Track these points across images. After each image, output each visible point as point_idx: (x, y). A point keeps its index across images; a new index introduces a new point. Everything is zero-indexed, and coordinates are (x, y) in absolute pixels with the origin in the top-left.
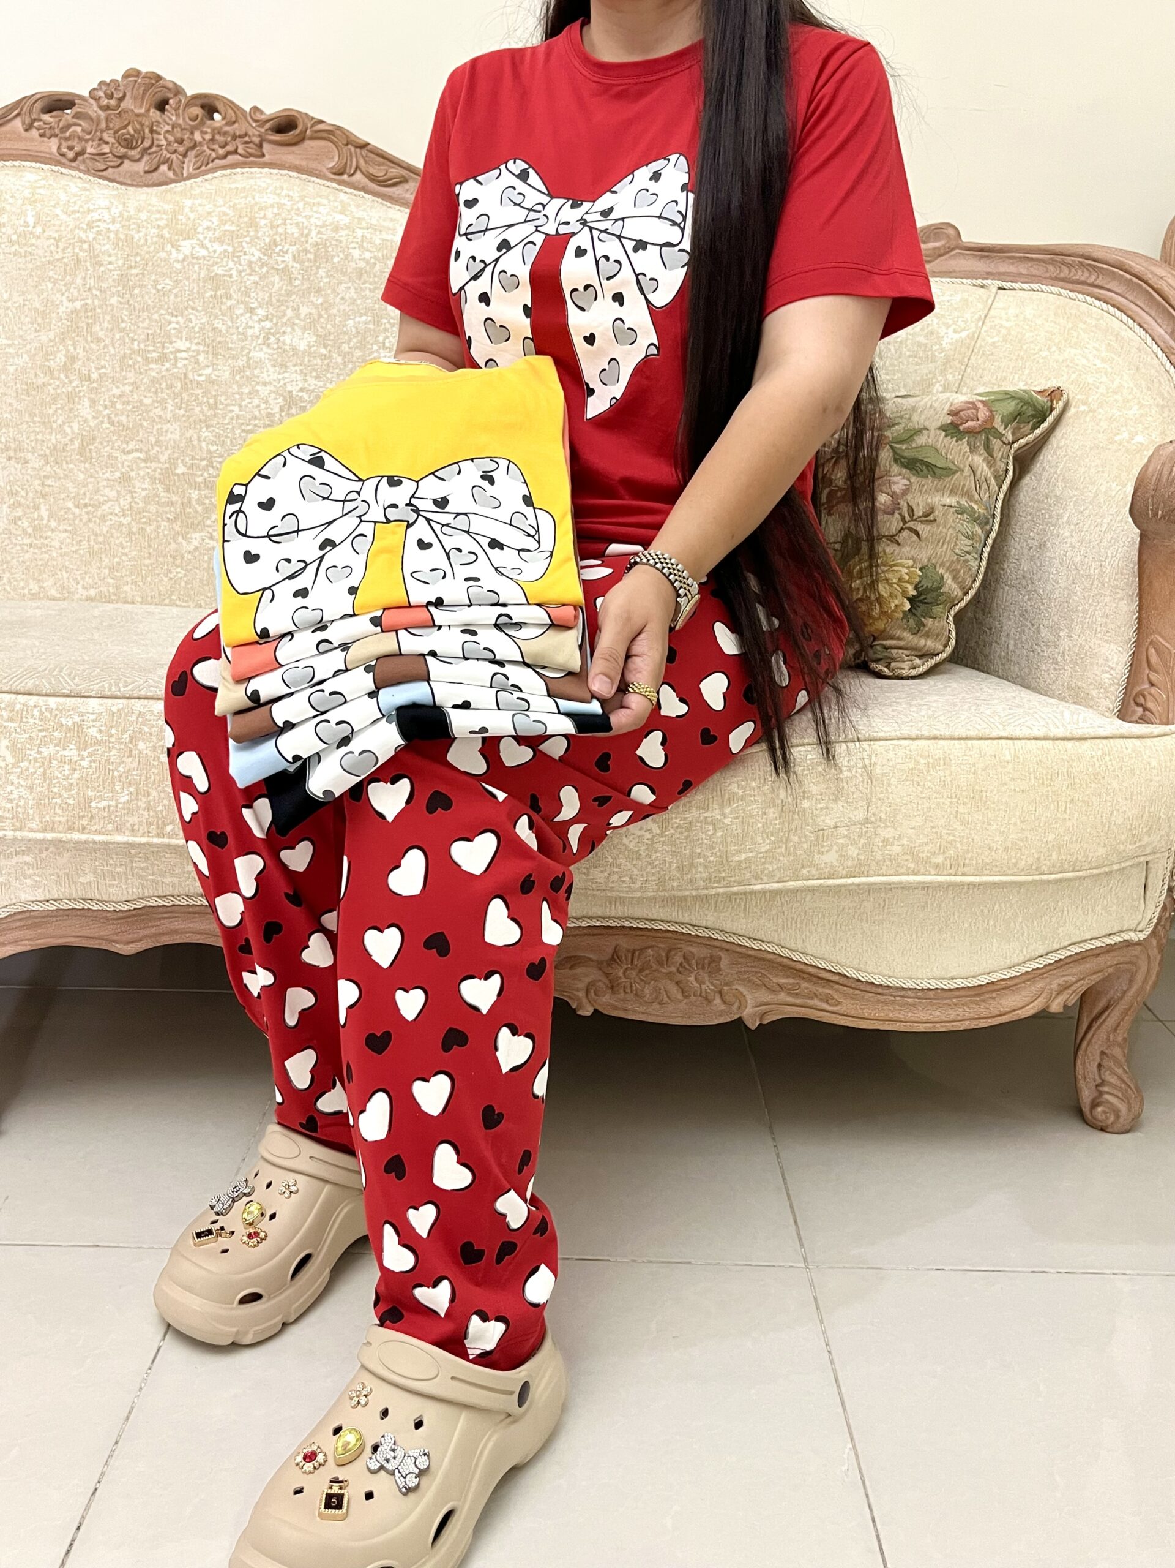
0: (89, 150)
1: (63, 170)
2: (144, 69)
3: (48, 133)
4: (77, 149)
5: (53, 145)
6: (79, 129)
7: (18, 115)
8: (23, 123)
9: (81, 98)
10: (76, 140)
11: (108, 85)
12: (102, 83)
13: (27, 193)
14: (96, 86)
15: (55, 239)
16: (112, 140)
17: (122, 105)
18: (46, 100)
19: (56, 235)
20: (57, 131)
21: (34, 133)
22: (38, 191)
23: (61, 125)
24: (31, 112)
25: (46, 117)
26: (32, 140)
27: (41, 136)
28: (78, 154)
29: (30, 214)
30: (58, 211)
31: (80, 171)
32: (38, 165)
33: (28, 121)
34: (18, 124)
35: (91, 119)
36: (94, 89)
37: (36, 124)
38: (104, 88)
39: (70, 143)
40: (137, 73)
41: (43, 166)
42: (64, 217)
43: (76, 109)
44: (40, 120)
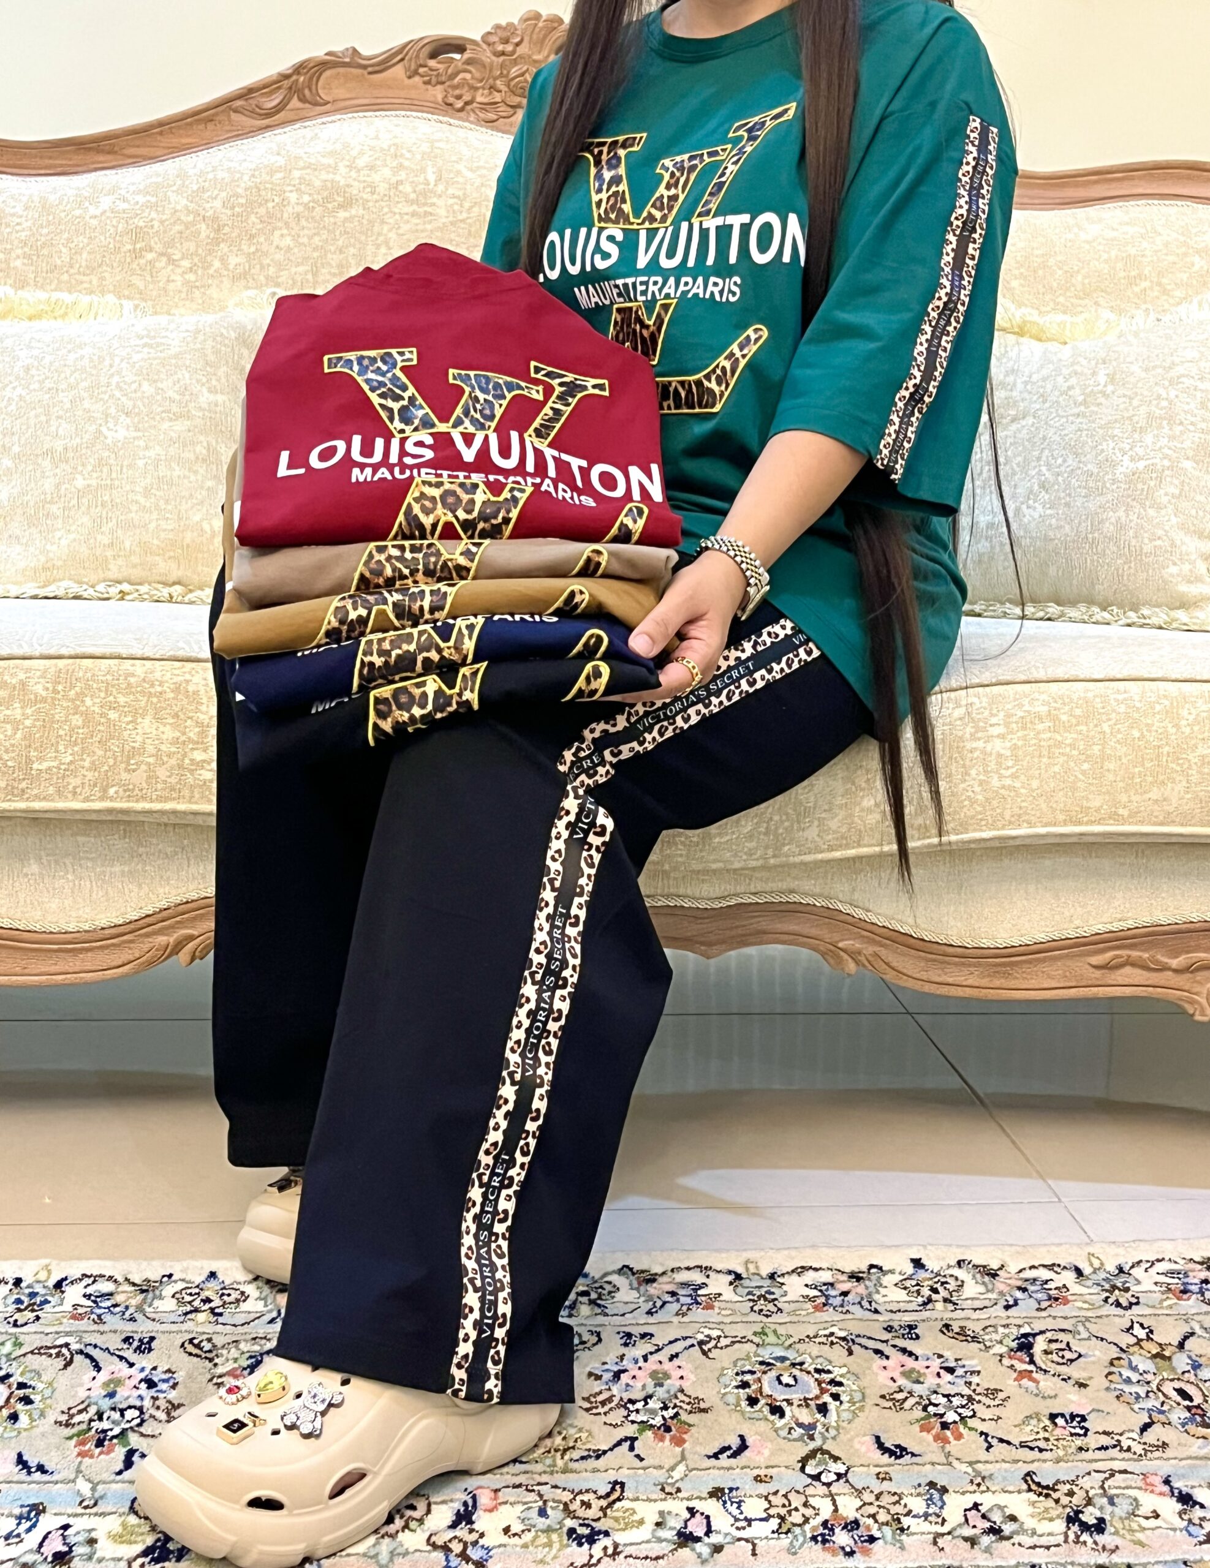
0: (479, 99)
1: (452, 121)
2: (545, 13)
3: (434, 80)
4: (467, 97)
5: (438, 93)
6: (468, 76)
7: (402, 60)
8: (407, 69)
9: (474, 42)
10: (466, 88)
11: (505, 29)
12: (498, 27)
13: (425, 147)
14: (489, 29)
15: (458, 197)
16: (504, 88)
17: (520, 50)
18: (433, 45)
19: (460, 193)
20: (443, 78)
21: (417, 79)
22: (437, 145)
23: (450, 71)
24: (417, 56)
25: (432, 63)
26: (415, 87)
27: (425, 83)
28: (467, 103)
29: (430, 170)
30: (460, 167)
31: (467, 120)
32: (425, 115)
33: (413, 67)
34: (398, 71)
35: (484, 66)
36: (489, 33)
37: (421, 70)
38: (500, 32)
39: (457, 92)
40: (537, 16)
41: (430, 116)
42: (469, 175)
43: (467, 55)
44: (425, 66)
